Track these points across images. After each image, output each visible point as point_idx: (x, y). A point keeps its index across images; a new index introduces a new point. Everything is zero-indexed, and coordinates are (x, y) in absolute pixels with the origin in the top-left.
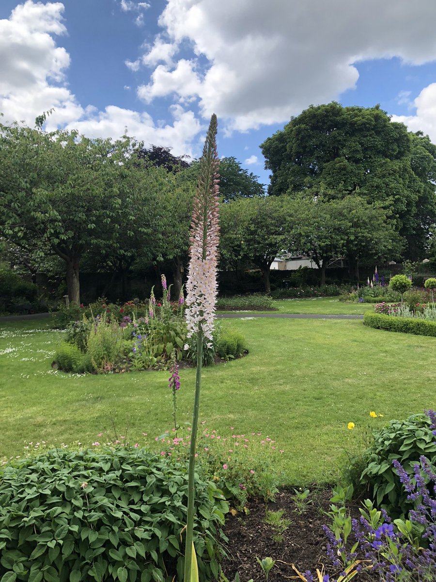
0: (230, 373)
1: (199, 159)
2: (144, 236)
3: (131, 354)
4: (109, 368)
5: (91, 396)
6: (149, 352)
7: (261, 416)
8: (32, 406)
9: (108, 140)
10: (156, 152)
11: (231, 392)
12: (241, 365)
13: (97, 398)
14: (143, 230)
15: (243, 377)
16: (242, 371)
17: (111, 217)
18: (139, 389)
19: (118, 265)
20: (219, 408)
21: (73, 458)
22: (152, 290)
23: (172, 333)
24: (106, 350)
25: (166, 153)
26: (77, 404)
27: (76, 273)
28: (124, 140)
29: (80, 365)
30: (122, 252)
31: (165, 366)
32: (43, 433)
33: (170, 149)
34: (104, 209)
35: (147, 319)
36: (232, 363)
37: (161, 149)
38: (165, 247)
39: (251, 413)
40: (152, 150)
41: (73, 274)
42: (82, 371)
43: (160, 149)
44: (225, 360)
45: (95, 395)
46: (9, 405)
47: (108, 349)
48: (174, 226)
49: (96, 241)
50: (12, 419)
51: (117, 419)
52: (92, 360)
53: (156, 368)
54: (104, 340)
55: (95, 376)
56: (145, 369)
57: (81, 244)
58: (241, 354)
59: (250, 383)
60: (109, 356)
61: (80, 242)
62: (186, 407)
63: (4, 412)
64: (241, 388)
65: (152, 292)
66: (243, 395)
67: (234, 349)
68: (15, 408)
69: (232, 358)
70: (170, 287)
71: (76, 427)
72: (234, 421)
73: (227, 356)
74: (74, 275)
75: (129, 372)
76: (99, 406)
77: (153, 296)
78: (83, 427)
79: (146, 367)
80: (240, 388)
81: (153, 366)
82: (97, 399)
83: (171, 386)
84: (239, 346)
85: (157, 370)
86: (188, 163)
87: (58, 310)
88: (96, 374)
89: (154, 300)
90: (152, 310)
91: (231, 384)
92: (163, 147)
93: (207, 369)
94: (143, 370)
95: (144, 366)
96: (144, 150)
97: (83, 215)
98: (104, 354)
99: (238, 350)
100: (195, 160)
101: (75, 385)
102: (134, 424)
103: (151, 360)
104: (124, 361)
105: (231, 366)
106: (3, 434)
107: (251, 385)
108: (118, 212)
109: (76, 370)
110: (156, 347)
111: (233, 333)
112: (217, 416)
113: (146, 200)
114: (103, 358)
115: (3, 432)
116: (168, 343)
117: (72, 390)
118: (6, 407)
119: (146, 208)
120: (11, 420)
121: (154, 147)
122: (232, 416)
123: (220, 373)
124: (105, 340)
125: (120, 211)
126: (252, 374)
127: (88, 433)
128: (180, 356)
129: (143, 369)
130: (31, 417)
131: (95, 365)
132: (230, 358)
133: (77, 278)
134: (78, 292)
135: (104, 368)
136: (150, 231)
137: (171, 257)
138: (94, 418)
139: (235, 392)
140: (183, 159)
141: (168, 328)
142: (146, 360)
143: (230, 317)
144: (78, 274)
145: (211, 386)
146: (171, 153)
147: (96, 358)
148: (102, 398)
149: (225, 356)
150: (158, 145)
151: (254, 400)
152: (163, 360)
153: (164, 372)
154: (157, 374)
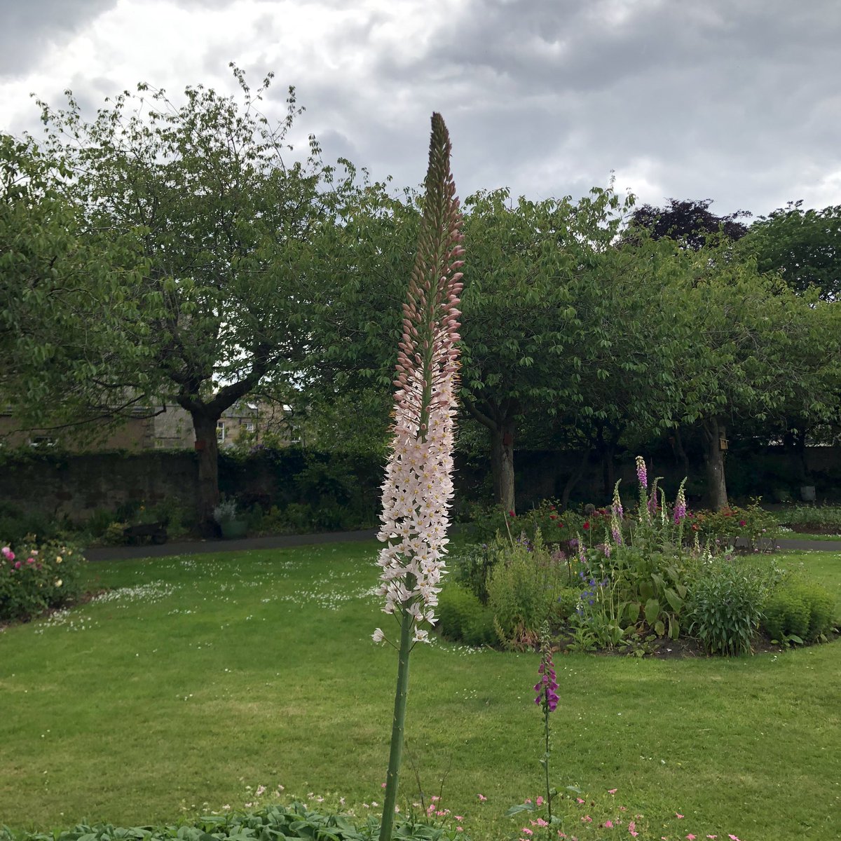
0: (780, 678)
1: (771, 216)
2: (635, 379)
3: (573, 618)
4: (529, 640)
5: (475, 694)
6: (608, 614)
7: (820, 791)
8: (367, 703)
9: (565, 200)
10: (679, 212)
11: (768, 720)
12: (813, 663)
13: (485, 700)
14: (629, 366)
15: (809, 690)
16: (811, 677)
17: (566, 345)
18: (570, 692)
19: (594, 435)
20: (726, 755)
21: (300, 830)
22: (616, 487)
23: (658, 579)
24: (523, 604)
25: (701, 211)
26: (445, 708)
27: (507, 452)
28: (594, 198)
29: (474, 629)
30: (589, 410)
31: (639, 648)
32: (364, 758)
33: (707, 202)
34: (552, 331)
35: (608, 547)
36: (794, 655)
37: (690, 205)
38: (678, 400)
39: (801, 780)
40: (670, 210)
41: (502, 454)
42: (476, 643)
43: (686, 206)
44: (780, 646)
45: (484, 694)
46: (333, 695)
47: (525, 602)
48: (698, 355)
49: (538, 391)
50: (326, 723)
51: (506, 749)
52: (496, 621)
53: (620, 650)
54: (520, 586)
55: (500, 653)
56: (600, 649)
57: (512, 398)
58: (823, 636)
59: (821, 705)
60: (529, 617)
61: (511, 394)
62: (652, 744)
63: (319, 707)
64: (796, 715)
65: (616, 492)
66: (795, 732)
67: (802, 622)
68: (339, 702)
69: (798, 644)
70: (655, 482)
71: (424, 756)
72: (751, 791)
73: (786, 639)
74: (505, 455)
75: (566, 652)
76: (481, 717)
77: (617, 500)
78: (436, 756)
79: (601, 647)
80: (794, 714)
81: (618, 645)
82: (483, 703)
83: (538, 700)
84: (814, 616)
85: (623, 654)
86: (748, 227)
87: (472, 520)
88: (503, 650)
89: (620, 509)
90: (616, 527)
91: (776, 705)
92: (693, 199)
93: (730, 664)
94: (594, 652)
95: (596, 644)
96: (655, 210)
97: (512, 343)
98: (520, 612)
99: (812, 627)
100: (762, 220)
101: (456, 669)
102: (532, 766)
103: (612, 633)
104: (561, 628)
105: (789, 662)
106: (300, 749)
107: (822, 711)
108: (579, 335)
109: (468, 639)
110: (621, 606)
111: (802, 588)
112: (713, 774)
113: (634, 307)
114: (517, 620)
115: (301, 747)
116: (649, 600)
117: (447, 679)
118: (325, 699)
119: (635, 325)
120: (323, 724)
121: (674, 203)
122: (749, 779)
123: (758, 676)
124: (521, 584)
125: (583, 333)
126: (833, 684)
127: (440, 771)
128: (674, 630)
129: (595, 648)
130: (357, 725)
131: (500, 632)
132: (792, 642)
133: (509, 460)
134: (511, 488)
135: (519, 640)
136: (642, 367)
137: (692, 419)
138: (463, 741)
139: (778, 722)
140: (736, 221)
141: (650, 568)
142: (600, 631)
143: (828, 550)
144: (511, 453)
145: (726, 703)
146: (708, 210)
147: (505, 618)
148: (494, 701)
149: (779, 639)
150: (681, 199)
151: (819, 747)
152: (636, 636)
153: (636, 660)
154: (621, 663)
